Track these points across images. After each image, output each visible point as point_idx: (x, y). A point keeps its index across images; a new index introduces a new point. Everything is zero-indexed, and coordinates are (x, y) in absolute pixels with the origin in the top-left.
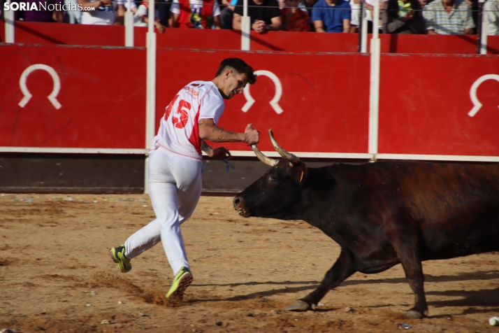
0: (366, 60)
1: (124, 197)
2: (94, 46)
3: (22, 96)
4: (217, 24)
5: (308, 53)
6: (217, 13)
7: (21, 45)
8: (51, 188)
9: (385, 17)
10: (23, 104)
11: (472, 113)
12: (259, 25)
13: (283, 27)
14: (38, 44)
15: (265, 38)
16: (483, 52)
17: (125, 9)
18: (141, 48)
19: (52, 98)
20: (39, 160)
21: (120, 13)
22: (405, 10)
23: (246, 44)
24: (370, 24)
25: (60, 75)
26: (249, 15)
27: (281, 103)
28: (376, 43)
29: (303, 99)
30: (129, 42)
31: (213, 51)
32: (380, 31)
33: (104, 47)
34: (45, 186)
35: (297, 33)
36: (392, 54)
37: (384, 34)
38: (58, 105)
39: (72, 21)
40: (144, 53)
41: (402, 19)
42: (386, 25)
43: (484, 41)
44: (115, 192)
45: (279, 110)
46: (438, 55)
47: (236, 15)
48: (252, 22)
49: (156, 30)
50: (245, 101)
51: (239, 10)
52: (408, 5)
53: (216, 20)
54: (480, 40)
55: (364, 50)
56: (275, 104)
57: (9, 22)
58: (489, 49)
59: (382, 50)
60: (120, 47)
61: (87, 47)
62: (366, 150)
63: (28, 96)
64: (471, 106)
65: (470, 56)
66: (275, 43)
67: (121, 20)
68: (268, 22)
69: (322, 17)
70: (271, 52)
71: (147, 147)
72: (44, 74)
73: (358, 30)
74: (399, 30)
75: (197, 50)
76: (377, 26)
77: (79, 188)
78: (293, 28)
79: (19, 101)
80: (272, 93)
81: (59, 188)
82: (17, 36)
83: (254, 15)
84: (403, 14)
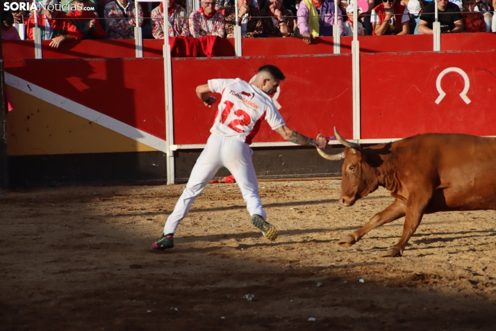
2: (308, 55)
5: (493, 50)
7: (247, 57)
8: (276, 176)
14: (262, 56)
18: (347, 54)
19: (274, 100)
20: (264, 153)
23: (437, 47)
27: (468, 95)
29: (489, 90)
30: (337, 50)
31: (409, 53)
33: (316, 56)
34: (270, 174)
38: (278, 106)
40: (350, 58)
45: (467, 101)
50: (438, 95)
56: (464, 96)
60: (329, 55)
61: (302, 56)
70: (459, 52)
71: (354, 138)
75: (395, 53)
77: (298, 175)
80: (462, 87)
81: (282, 176)
82: (244, 51)
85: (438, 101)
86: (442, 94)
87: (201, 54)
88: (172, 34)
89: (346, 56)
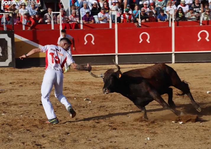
0: (171, 28)
1: (111, 65)
2: (102, 29)
3: (85, 42)
4: (132, 21)
5: (156, 27)
6: (132, 18)
7: (84, 29)
8: (92, 64)
9: (175, 17)
10: (85, 44)
11: (199, 40)
12: (143, 21)
13: (149, 21)
14: (89, 29)
15: (145, 24)
16: (201, 25)
17: (109, 19)
18: (114, 28)
19: (92, 42)
20: (90, 57)
21: (108, 20)
22: (180, 15)
24: (172, 19)
25: (94, 36)
26: (141, 18)
27: (149, 40)
28: (173, 24)
29: (155, 39)
30: (111, 27)
31: (132, 28)
32: (174, 21)
33: (105, 29)
34: (91, 63)
35: (152, 22)
36: (178, 27)
37: (175, 21)
38: (94, 44)
39: (96, 23)
40: (114, 30)
41: (180, 17)
42: (176, 19)
43: (201, 22)
44: (108, 64)
45: (149, 42)
46: (189, 26)
47: (137, 19)
48: (141, 20)
49: (117, 24)
50: (140, 40)
51: (138, 18)
52: (181, 14)
53: (132, 20)
54: (200, 22)
55: (170, 26)
57: (81, 24)
58: (202, 24)
59: (175, 25)
60: (108, 28)
61: (100, 29)
62: (171, 51)
63: (86, 42)
64: (198, 38)
65: (198, 26)
66: (147, 25)
67: (108, 22)
68: (146, 20)
69: (160, 18)
70: (146, 28)
71: (116, 53)
72: (90, 36)
73: (168, 21)
74: (179, 20)
75: (128, 28)
76: (173, 19)
77: (99, 64)
78: (151, 21)
79: (84, 43)
80: (147, 38)
81: (95, 64)
82: (83, 27)
83: (142, 19)
84: (180, 16)
85: (140, 42)
86: (141, 40)
87: (71, 28)
88: (63, 22)
89: (113, 29)
